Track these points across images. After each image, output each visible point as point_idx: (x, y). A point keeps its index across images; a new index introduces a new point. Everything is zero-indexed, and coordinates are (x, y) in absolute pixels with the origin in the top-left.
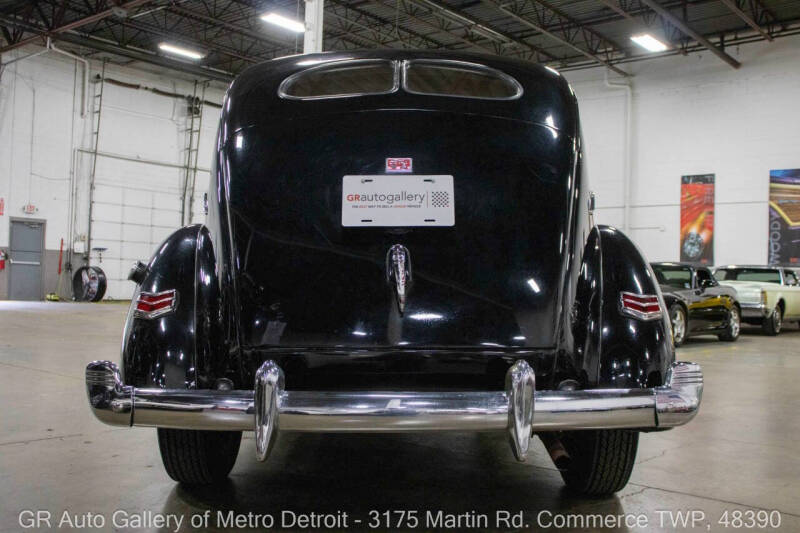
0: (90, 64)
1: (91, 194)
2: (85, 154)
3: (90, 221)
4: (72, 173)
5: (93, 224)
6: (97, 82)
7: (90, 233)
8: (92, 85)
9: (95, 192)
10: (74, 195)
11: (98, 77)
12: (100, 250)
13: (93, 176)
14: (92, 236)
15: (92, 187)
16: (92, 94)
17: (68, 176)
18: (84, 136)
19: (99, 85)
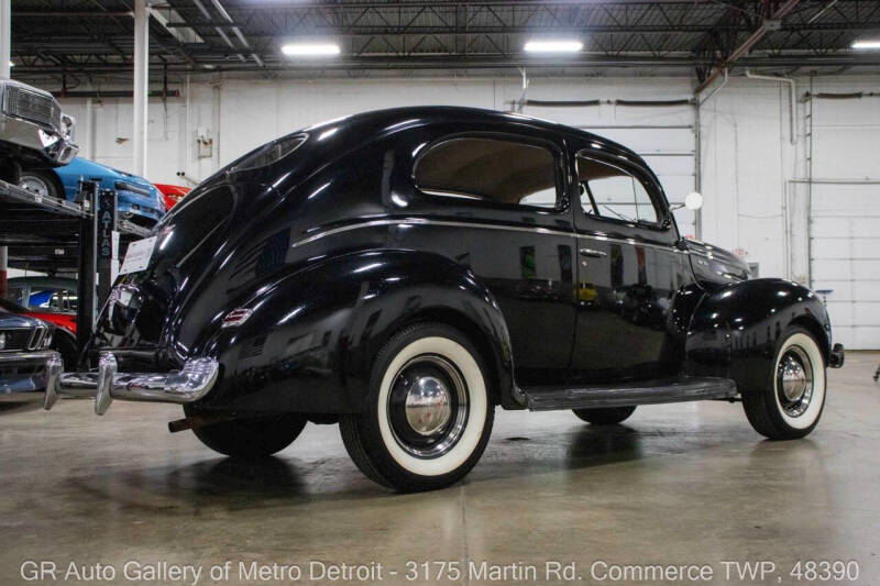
0: (797, 82)
1: (809, 230)
2: (798, 185)
3: (810, 260)
4: (784, 208)
5: (814, 263)
6: (806, 101)
7: (810, 272)
8: (801, 105)
9: (813, 226)
10: (789, 232)
11: (808, 94)
12: (824, 292)
13: (809, 208)
14: (814, 277)
15: (810, 221)
16: (801, 115)
17: (779, 212)
18: (795, 165)
19: (808, 104)
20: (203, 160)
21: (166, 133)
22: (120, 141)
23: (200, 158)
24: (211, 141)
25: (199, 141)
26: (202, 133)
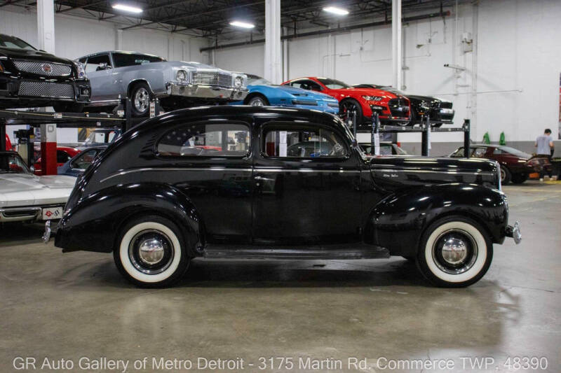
20: (468, 53)
21: (445, 38)
22: (419, 46)
23: (465, 52)
24: (472, 41)
25: (463, 42)
26: (466, 36)
